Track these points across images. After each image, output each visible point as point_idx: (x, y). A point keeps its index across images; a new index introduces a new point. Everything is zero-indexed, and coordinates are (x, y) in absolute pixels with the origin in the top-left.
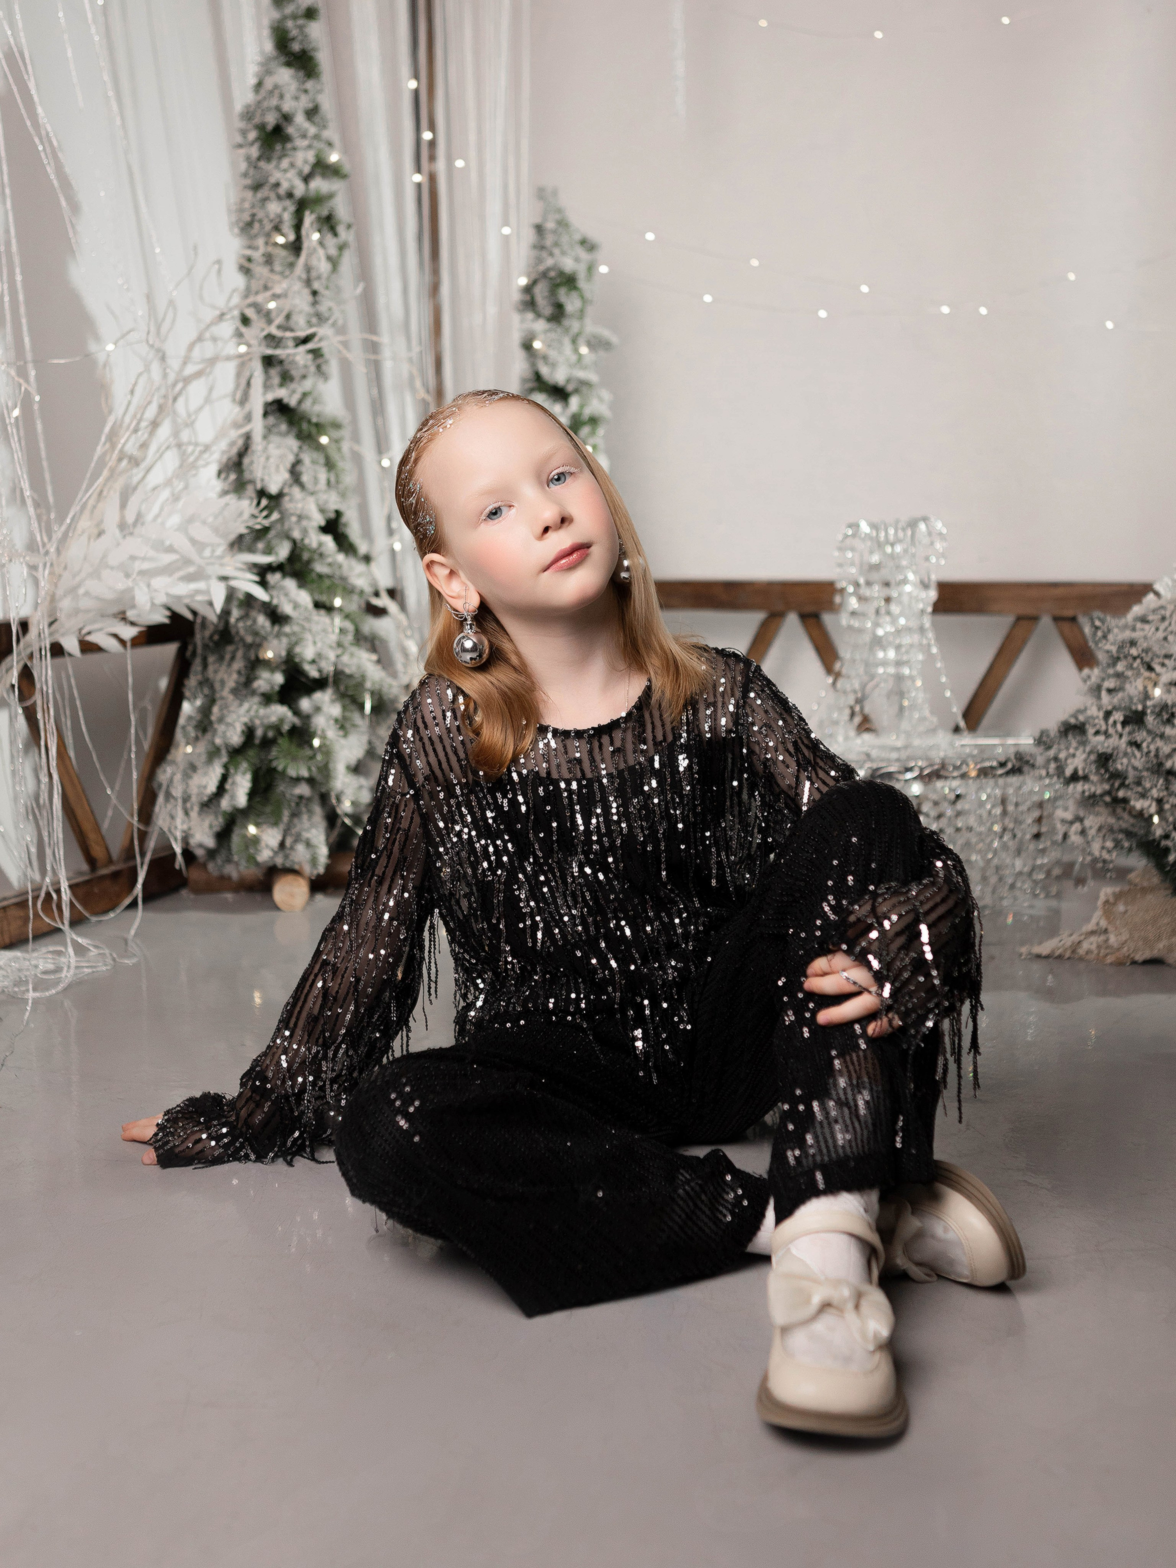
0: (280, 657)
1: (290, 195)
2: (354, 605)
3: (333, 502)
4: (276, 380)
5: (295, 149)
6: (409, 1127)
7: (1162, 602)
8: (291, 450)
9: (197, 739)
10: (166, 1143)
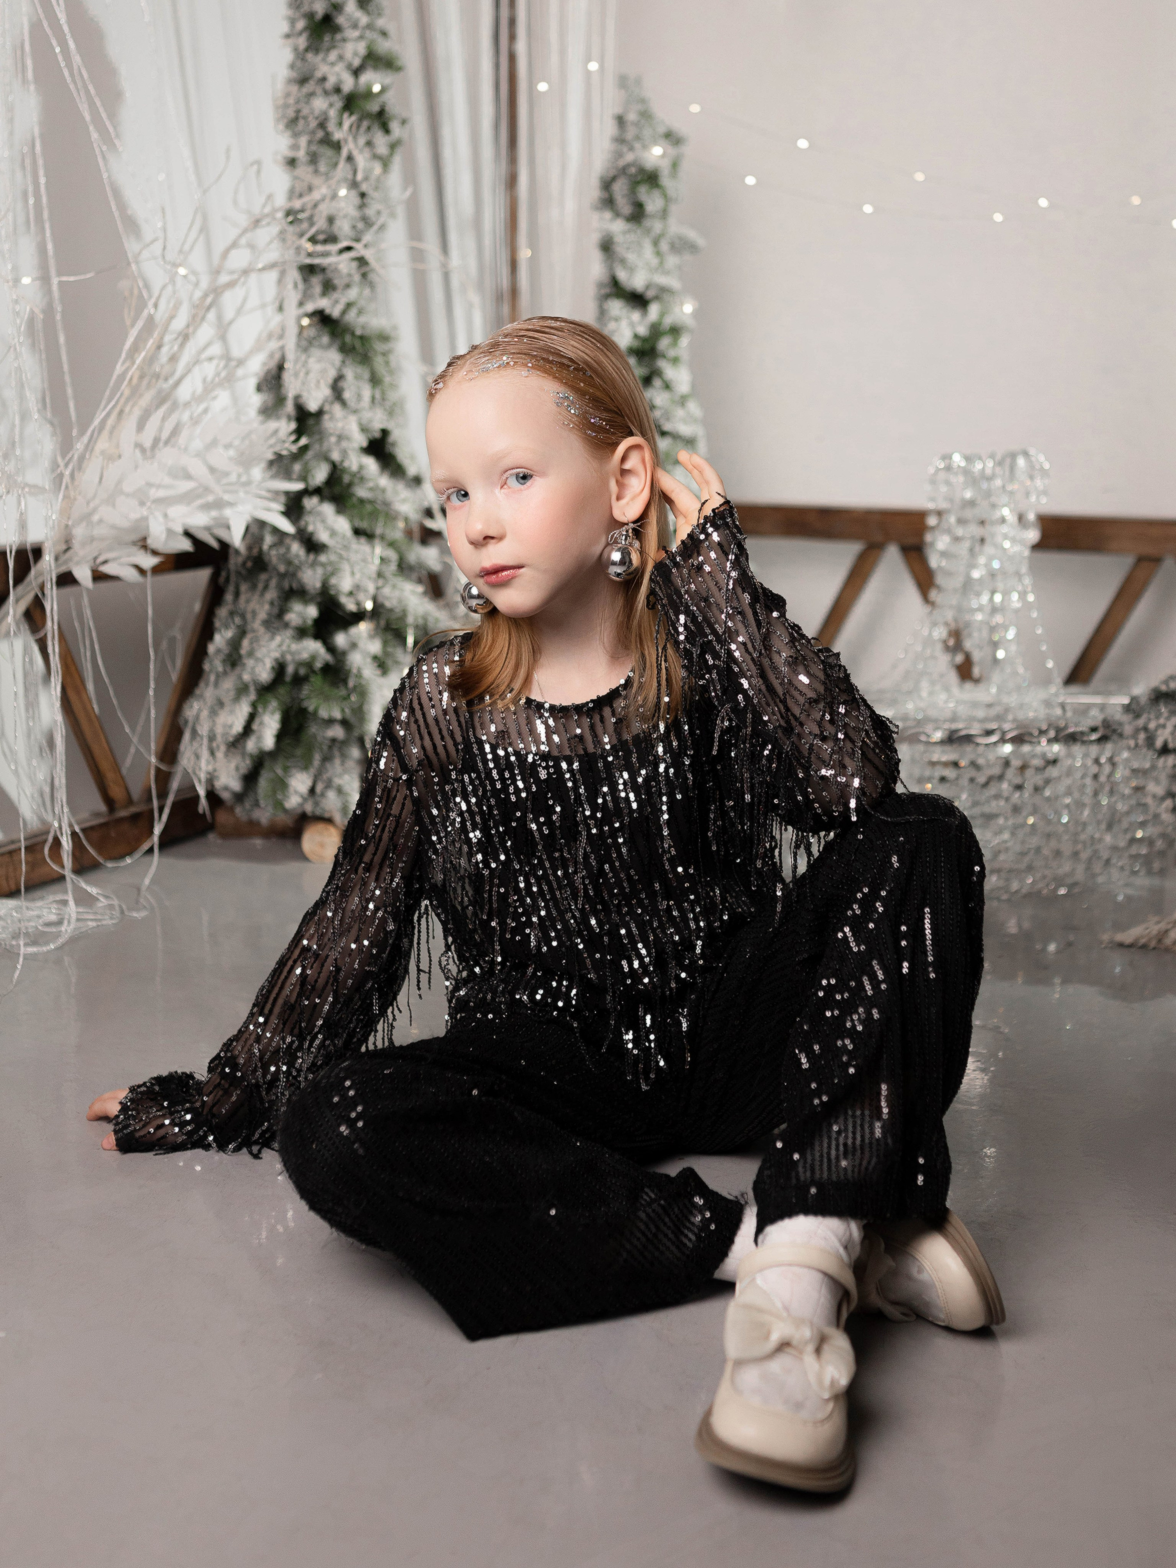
0: (316, 587)
1: (338, 90)
2: (398, 533)
3: (378, 421)
4: (318, 289)
5: (344, 40)
6: (350, 1133)
8: (333, 365)
9: (226, 674)
10: (127, 1126)
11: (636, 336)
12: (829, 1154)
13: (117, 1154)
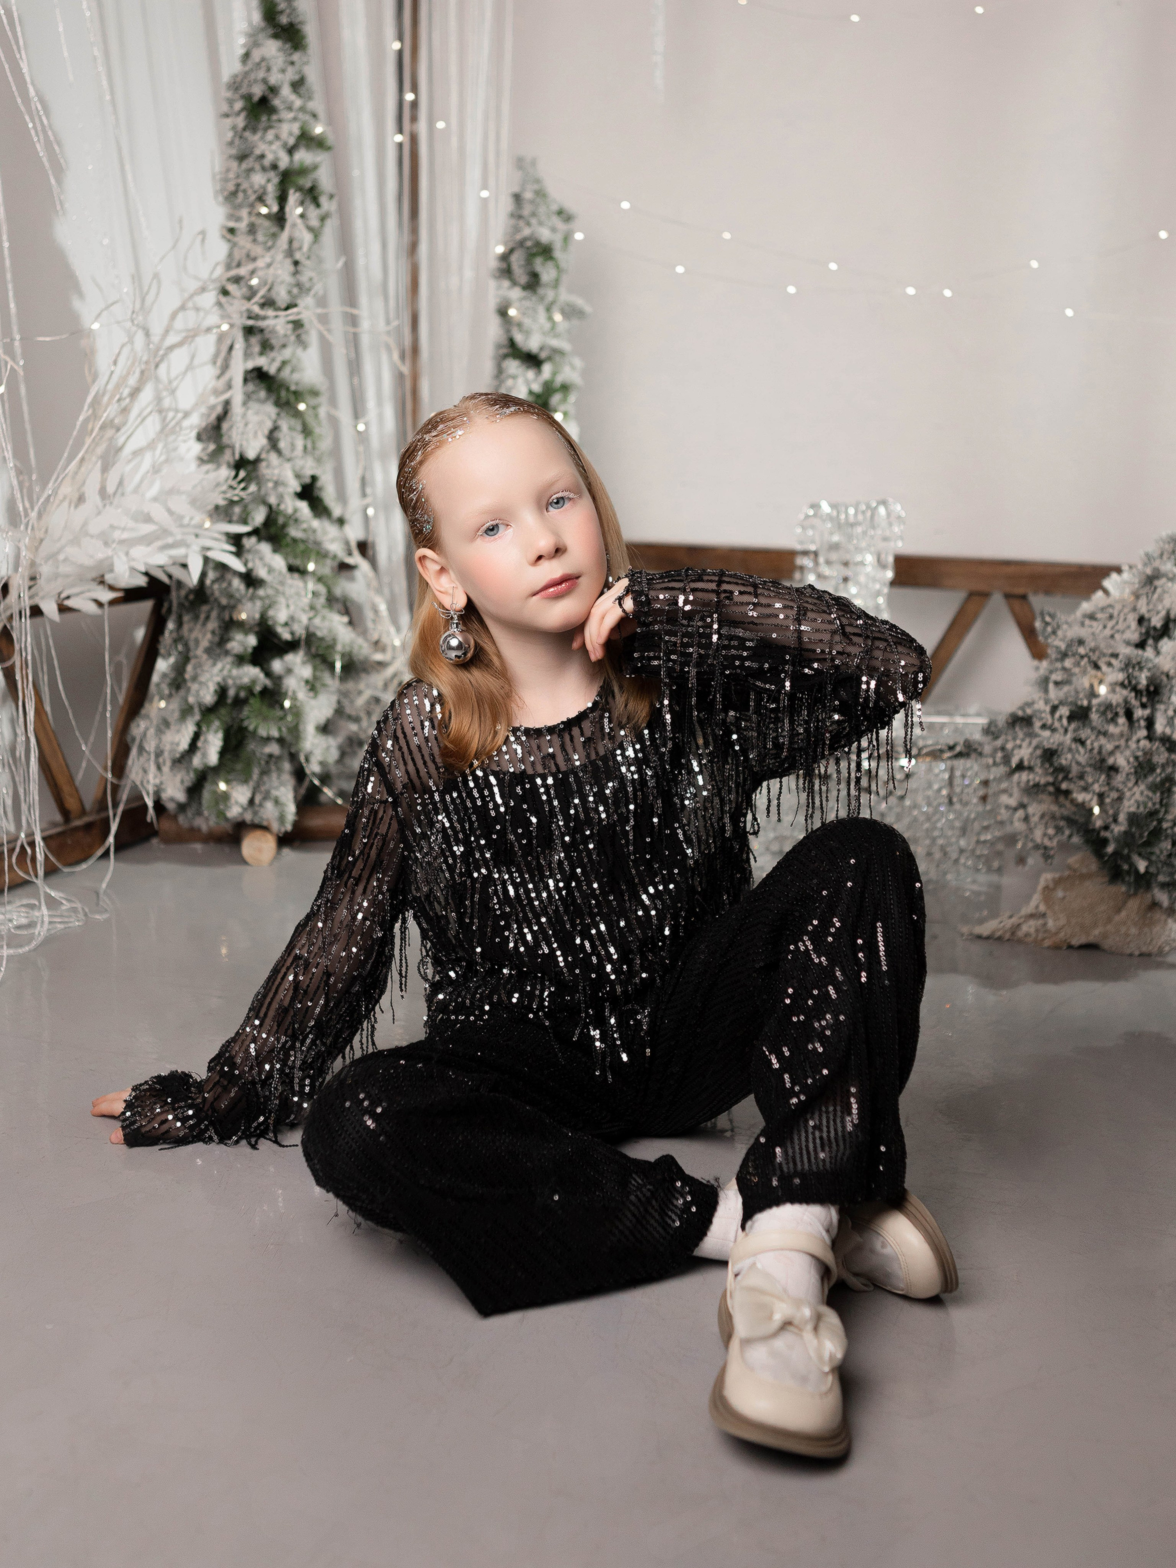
0: (254, 619)
1: (274, 167)
2: (327, 569)
3: (309, 468)
4: (257, 349)
5: (280, 121)
6: (376, 1127)
7: (1109, 601)
8: (269, 417)
9: (170, 696)
10: (135, 1122)
11: (531, 392)
12: (807, 1147)
13: (125, 1147)
